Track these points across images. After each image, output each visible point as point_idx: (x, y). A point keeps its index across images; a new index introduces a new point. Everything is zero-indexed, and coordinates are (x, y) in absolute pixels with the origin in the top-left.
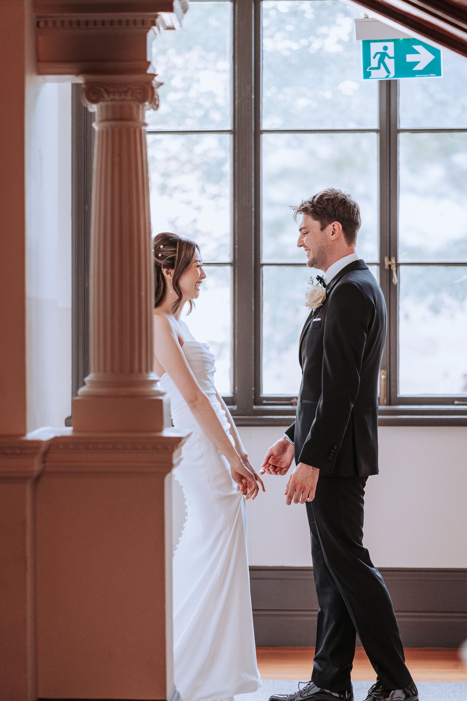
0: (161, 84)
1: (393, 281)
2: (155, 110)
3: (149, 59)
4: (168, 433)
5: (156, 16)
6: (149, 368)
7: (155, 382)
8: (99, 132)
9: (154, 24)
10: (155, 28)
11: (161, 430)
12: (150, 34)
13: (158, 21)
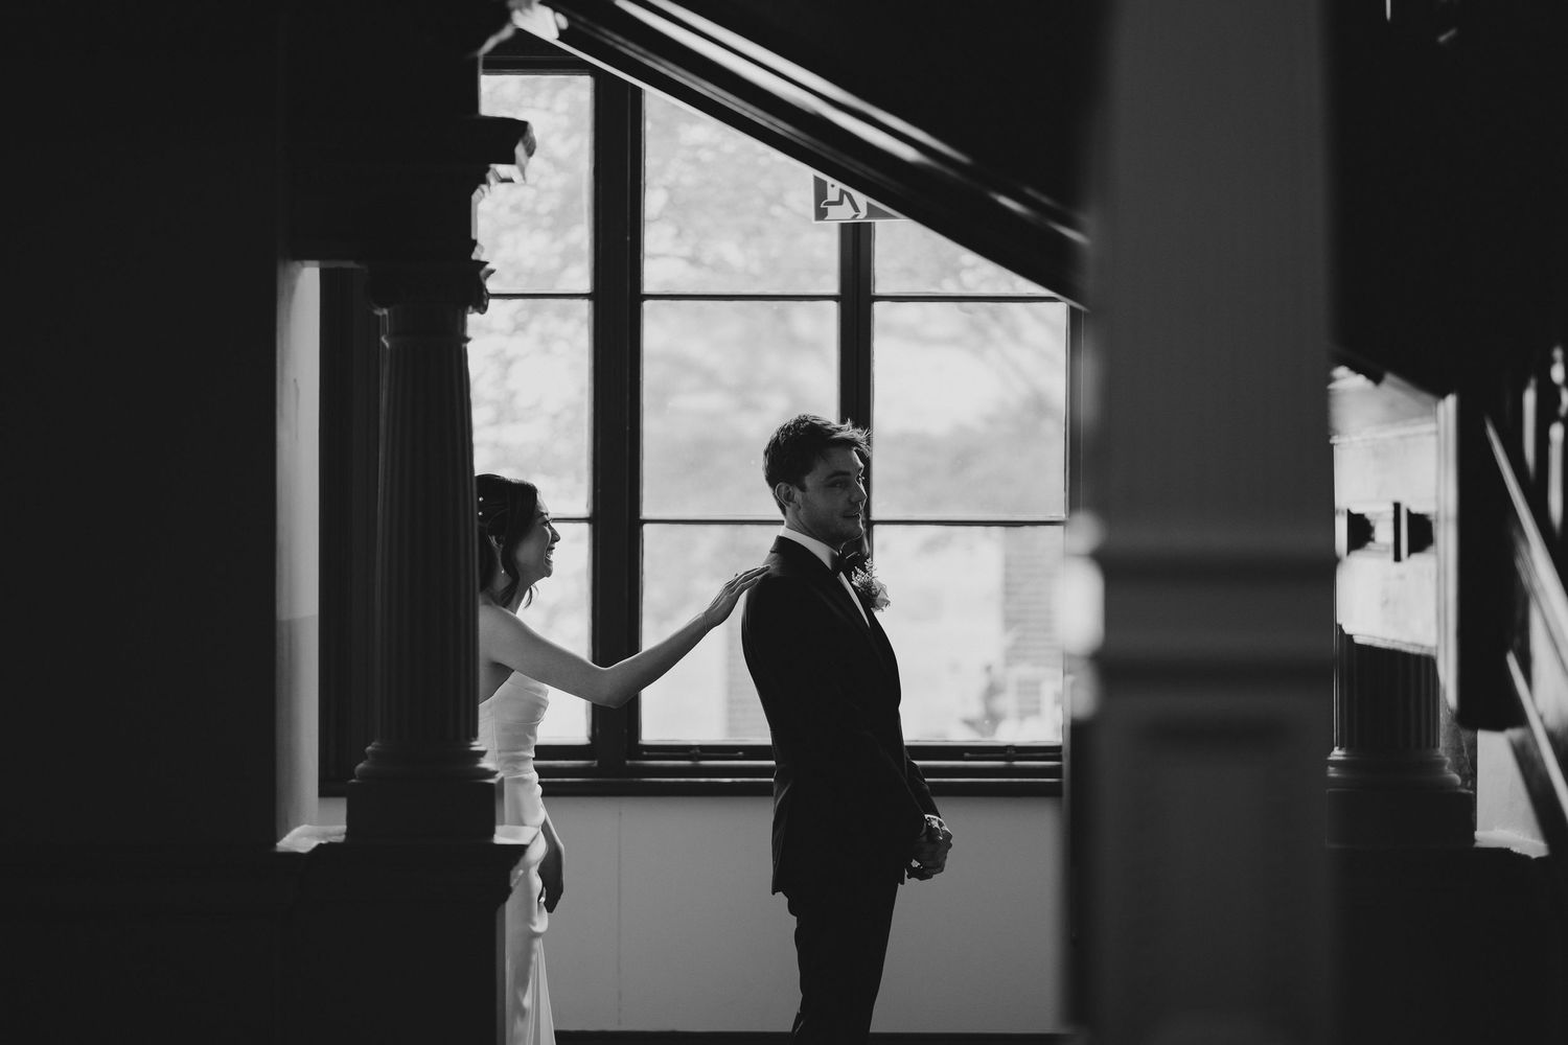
0: (492, 271)
1: (863, 550)
2: (482, 313)
3: (473, 237)
4: (502, 837)
5: (488, 169)
6: (473, 733)
7: (482, 754)
8: (391, 349)
9: (484, 181)
10: (484, 187)
11: (492, 832)
12: (475, 197)
13: (490, 176)
